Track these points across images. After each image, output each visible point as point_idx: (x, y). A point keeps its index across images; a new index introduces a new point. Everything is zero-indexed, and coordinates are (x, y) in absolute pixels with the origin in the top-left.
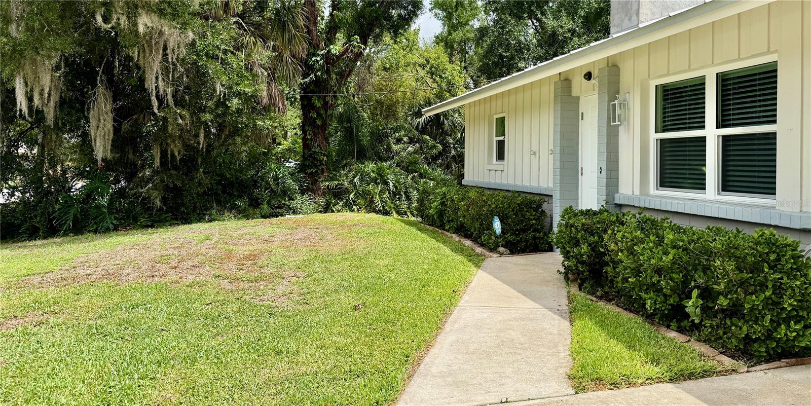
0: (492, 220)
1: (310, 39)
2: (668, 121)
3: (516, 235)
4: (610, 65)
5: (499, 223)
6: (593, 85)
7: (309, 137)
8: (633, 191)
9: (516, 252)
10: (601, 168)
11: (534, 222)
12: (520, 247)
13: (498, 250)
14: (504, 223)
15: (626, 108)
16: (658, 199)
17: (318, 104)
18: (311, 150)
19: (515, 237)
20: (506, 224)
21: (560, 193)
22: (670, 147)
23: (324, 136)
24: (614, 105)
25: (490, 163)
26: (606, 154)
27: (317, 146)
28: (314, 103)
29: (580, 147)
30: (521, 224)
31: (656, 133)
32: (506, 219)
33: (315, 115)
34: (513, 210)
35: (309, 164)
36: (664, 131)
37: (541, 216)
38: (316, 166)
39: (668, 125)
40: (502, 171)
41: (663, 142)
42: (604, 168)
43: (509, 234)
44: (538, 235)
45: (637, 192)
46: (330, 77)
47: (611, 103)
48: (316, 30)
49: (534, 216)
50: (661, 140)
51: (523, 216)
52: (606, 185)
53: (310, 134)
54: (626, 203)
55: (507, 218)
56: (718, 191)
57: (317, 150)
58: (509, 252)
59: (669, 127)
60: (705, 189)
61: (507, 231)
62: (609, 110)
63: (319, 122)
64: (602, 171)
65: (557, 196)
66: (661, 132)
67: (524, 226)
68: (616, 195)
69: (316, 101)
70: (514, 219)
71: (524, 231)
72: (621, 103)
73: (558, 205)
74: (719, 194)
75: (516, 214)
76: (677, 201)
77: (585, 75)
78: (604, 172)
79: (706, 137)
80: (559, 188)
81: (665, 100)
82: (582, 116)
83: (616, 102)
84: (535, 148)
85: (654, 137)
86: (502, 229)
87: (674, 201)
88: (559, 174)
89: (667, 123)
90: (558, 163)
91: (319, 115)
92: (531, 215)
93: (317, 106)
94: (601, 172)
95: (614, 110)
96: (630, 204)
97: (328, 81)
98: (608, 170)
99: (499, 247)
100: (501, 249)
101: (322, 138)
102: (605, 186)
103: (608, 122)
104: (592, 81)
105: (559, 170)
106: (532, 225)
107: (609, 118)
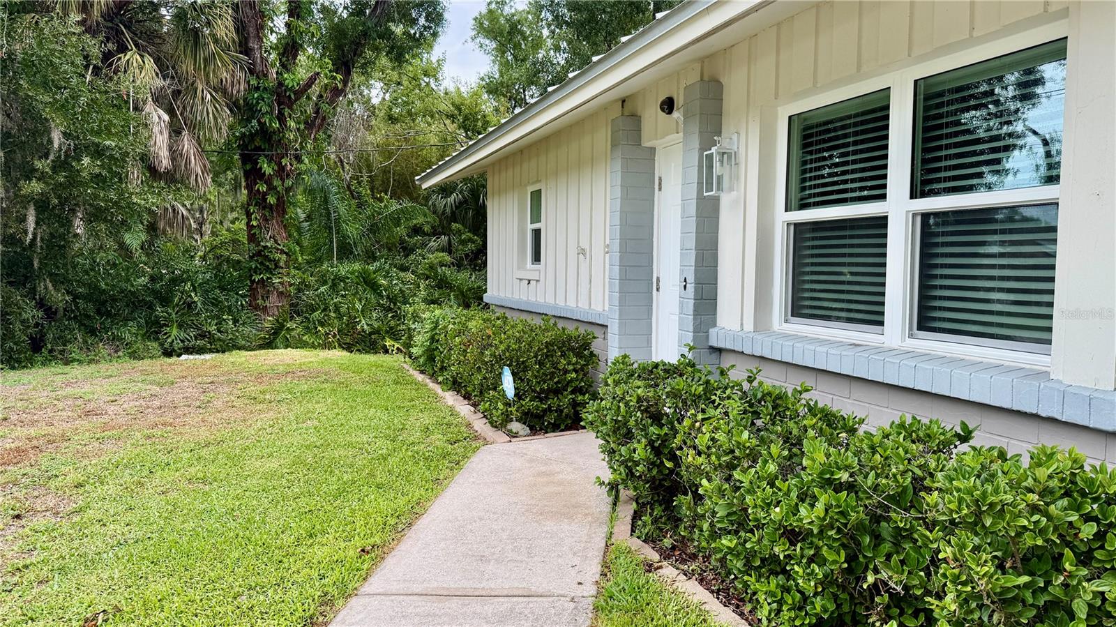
0: (500, 373)
1: (250, 63)
2: (810, 187)
3: (541, 400)
4: (706, 78)
5: (511, 378)
6: (677, 122)
7: (255, 223)
8: (742, 324)
9: (541, 429)
10: (685, 281)
11: (574, 375)
12: (549, 422)
13: (509, 427)
14: (520, 378)
15: (733, 163)
16: (786, 343)
17: (267, 169)
18: (260, 245)
19: (539, 403)
20: (522, 380)
21: (620, 324)
22: (814, 239)
23: (282, 222)
24: (710, 157)
25: (521, 266)
26: (694, 253)
27: (270, 237)
28: (261, 168)
29: (655, 240)
30: (550, 379)
31: (786, 211)
32: (524, 371)
33: (264, 188)
34: (536, 356)
35: (256, 267)
36: (803, 206)
37: (587, 365)
38: (268, 269)
39: (810, 196)
40: (537, 281)
41: (799, 228)
42: (691, 279)
43: (528, 399)
44: (580, 398)
45: (749, 326)
46: (286, 126)
47: (705, 153)
48: (261, 47)
49: (573, 364)
50: (795, 224)
51: (555, 365)
52: (695, 311)
53: (256, 218)
54: (729, 346)
55: (526, 369)
56: (911, 329)
57: (269, 244)
58: (528, 430)
59: (812, 200)
60: (881, 323)
61: (524, 394)
62: (700, 167)
63: (271, 200)
64: (688, 285)
65: (614, 328)
66: (795, 210)
67: (556, 383)
68: (712, 331)
69: (265, 165)
70: (538, 372)
71: (557, 392)
72: (724, 153)
73: (616, 344)
74: (911, 336)
75: (541, 364)
76: (824, 349)
77: (663, 104)
78: (691, 287)
79: (886, 218)
80: (617, 313)
81: (805, 146)
82: (660, 184)
83: (714, 150)
84: (585, 244)
85: (783, 218)
86: (515, 389)
87: (819, 349)
88: (617, 289)
89: (807, 192)
90: (617, 269)
91: (272, 188)
92: (569, 363)
93: (267, 173)
94: (685, 287)
95: (710, 167)
96: (736, 349)
97: (283, 132)
98: (698, 283)
99: (511, 420)
100: (515, 426)
101: (279, 226)
102: (692, 313)
103: (700, 191)
104: (676, 114)
105: (618, 281)
106: (571, 381)
107: (700, 183)
